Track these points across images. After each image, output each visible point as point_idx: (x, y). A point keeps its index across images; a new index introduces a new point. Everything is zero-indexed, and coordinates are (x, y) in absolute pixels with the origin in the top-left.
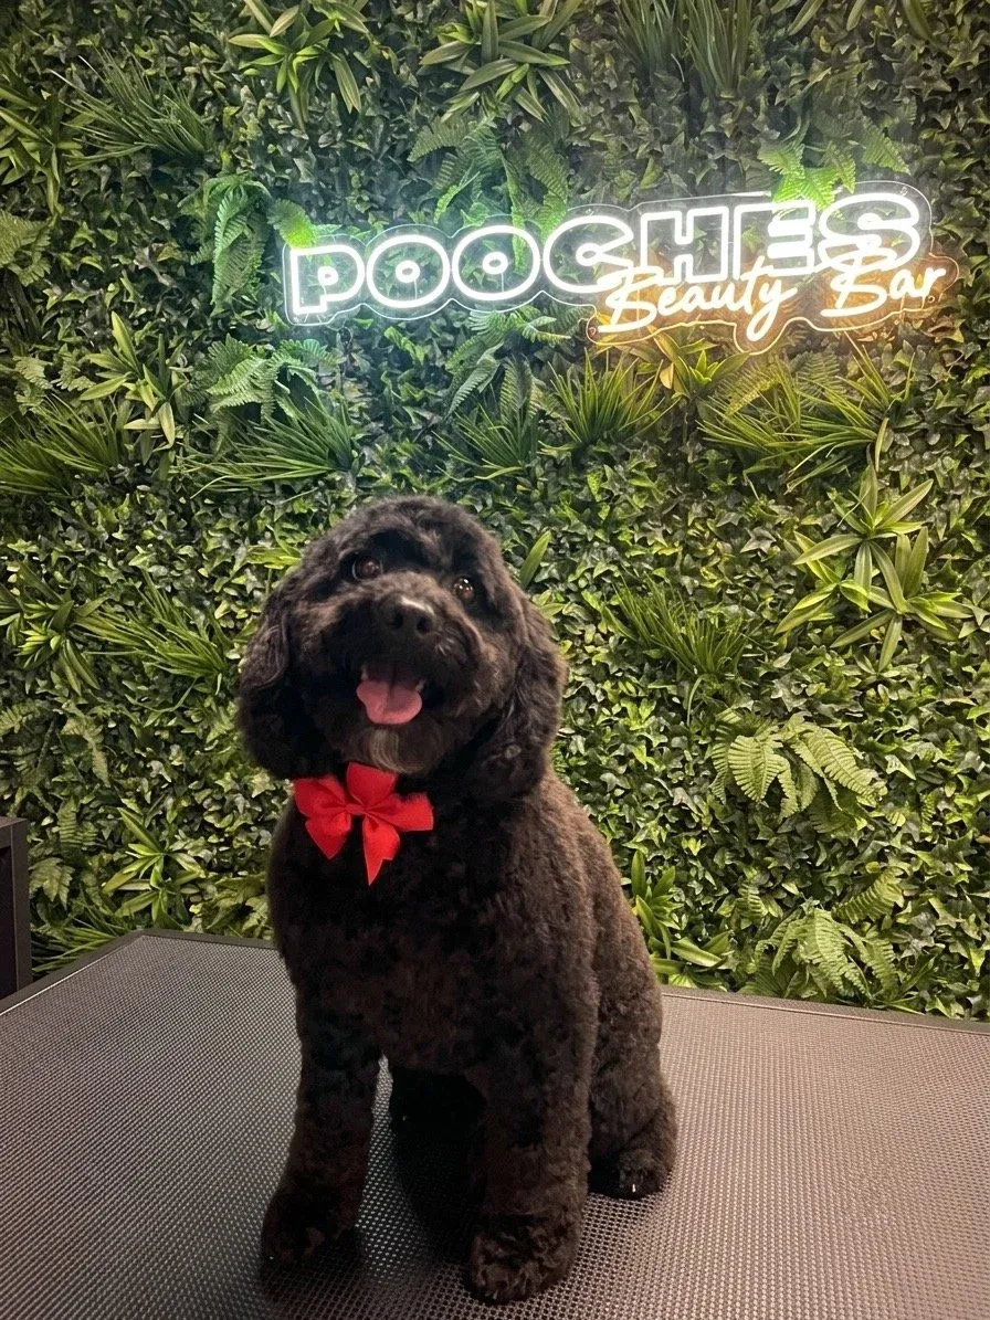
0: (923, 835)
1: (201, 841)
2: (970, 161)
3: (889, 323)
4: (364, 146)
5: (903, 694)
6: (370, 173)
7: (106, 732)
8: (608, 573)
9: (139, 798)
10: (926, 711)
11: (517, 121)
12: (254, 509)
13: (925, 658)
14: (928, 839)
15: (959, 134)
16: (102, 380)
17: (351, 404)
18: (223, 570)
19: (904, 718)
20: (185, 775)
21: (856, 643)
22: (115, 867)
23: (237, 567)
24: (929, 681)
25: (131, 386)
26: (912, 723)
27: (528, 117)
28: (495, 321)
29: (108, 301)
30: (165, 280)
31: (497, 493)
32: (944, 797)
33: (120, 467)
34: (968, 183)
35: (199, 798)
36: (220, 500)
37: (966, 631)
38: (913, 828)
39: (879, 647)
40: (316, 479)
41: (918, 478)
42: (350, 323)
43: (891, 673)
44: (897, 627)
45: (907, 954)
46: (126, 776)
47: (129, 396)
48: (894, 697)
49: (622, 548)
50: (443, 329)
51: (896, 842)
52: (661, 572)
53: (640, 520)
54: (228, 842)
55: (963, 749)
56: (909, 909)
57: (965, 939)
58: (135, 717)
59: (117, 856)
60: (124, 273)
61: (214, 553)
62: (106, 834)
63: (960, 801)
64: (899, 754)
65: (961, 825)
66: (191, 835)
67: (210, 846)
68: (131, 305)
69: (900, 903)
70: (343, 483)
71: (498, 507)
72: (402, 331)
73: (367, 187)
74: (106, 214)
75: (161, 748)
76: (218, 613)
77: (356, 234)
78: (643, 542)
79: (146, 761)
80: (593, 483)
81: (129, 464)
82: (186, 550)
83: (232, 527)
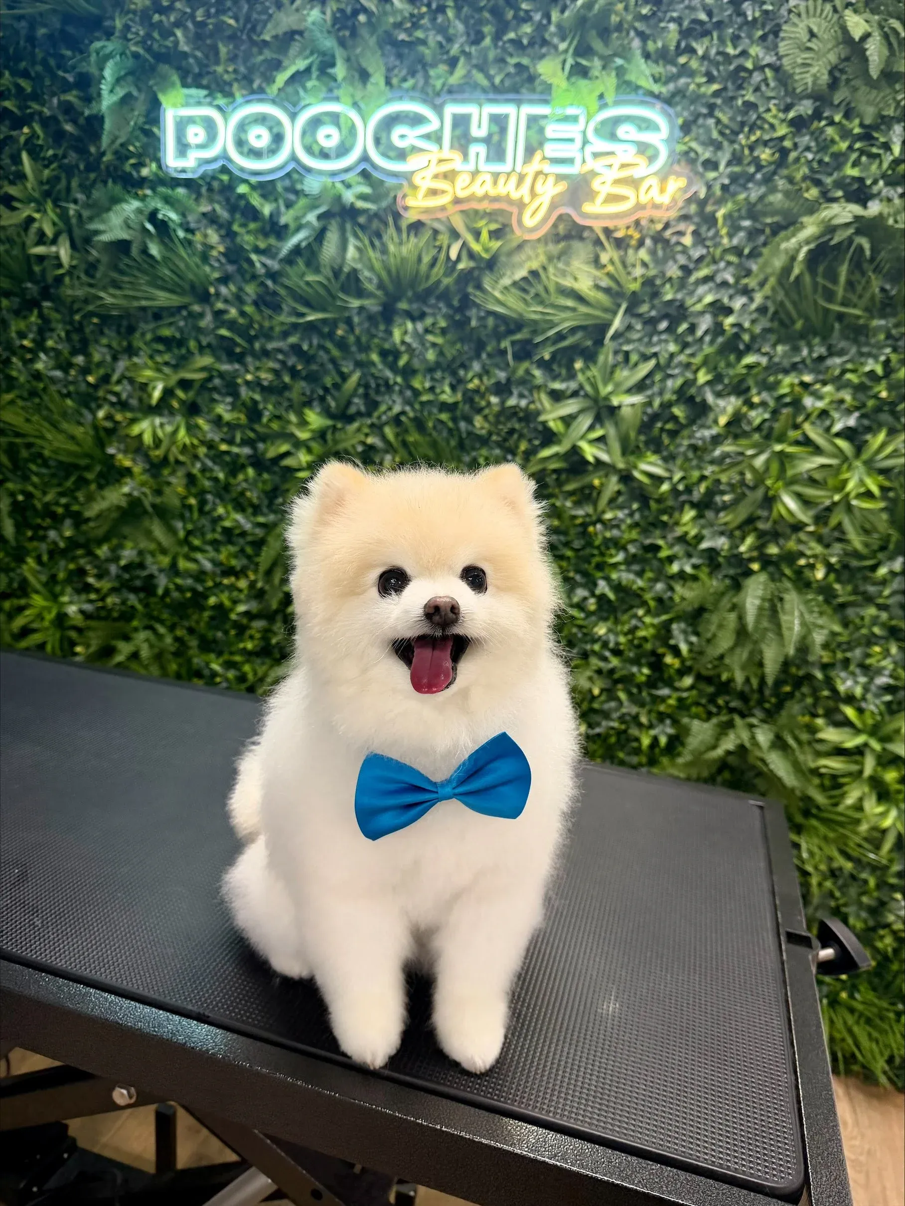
0: (617, 644)
1: (83, 597)
2: (715, 87)
3: (637, 223)
4: (232, 22)
5: (615, 533)
6: (236, 47)
7: (15, 504)
8: (403, 413)
9: (39, 560)
10: (632, 549)
11: (355, 13)
12: (131, 330)
13: (635, 506)
14: (622, 647)
15: (711, 61)
16: (14, 209)
17: (212, 247)
18: (105, 379)
19: (613, 551)
20: (73, 544)
21: (582, 489)
22: (21, 609)
23: (115, 378)
24: (636, 525)
25: (37, 216)
26: (620, 557)
27: (365, 10)
28: (324, 190)
29: (22, 139)
30: (68, 127)
31: (321, 335)
32: (635, 616)
33: (29, 285)
34: (712, 107)
35: (82, 561)
36: (106, 319)
37: (665, 487)
38: (612, 638)
39: (599, 493)
40: (180, 308)
41: (645, 358)
42: (214, 178)
43: (608, 516)
44: (614, 479)
45: (598, 730)
46: (31, 539)
47: (36, 225)
48: (608, 535)
49: (416, 393)
50: (287, 189)
51: (597, 647)
52: (444, 417)
53: (431, 370)
54: (103, 599)
55: (656, 580)
56: (603, 698)
57: (640, 725)
58: (37, 493)
59: (23, 602)
60: (37, 118)
61: (99, 365)
62: (15, 585)
63: (648, 620)
64: (607, 579)
65: (645, 639)
66: (78, 592)
67: (91, 601)
68: (41, 147)
69: (596, 692)
70: (201, 315)
71: (321, 347)
72: (253, 187)
73: (233, 59)
74: (23, 64)
75: (57, 521)
76: (101, 414)
77: (221, 101)
78: (432, 389)
79: (46, 529)
80: (397, 335)
81: (35, 282)
82: (80, 360)
83: (115, 344)
